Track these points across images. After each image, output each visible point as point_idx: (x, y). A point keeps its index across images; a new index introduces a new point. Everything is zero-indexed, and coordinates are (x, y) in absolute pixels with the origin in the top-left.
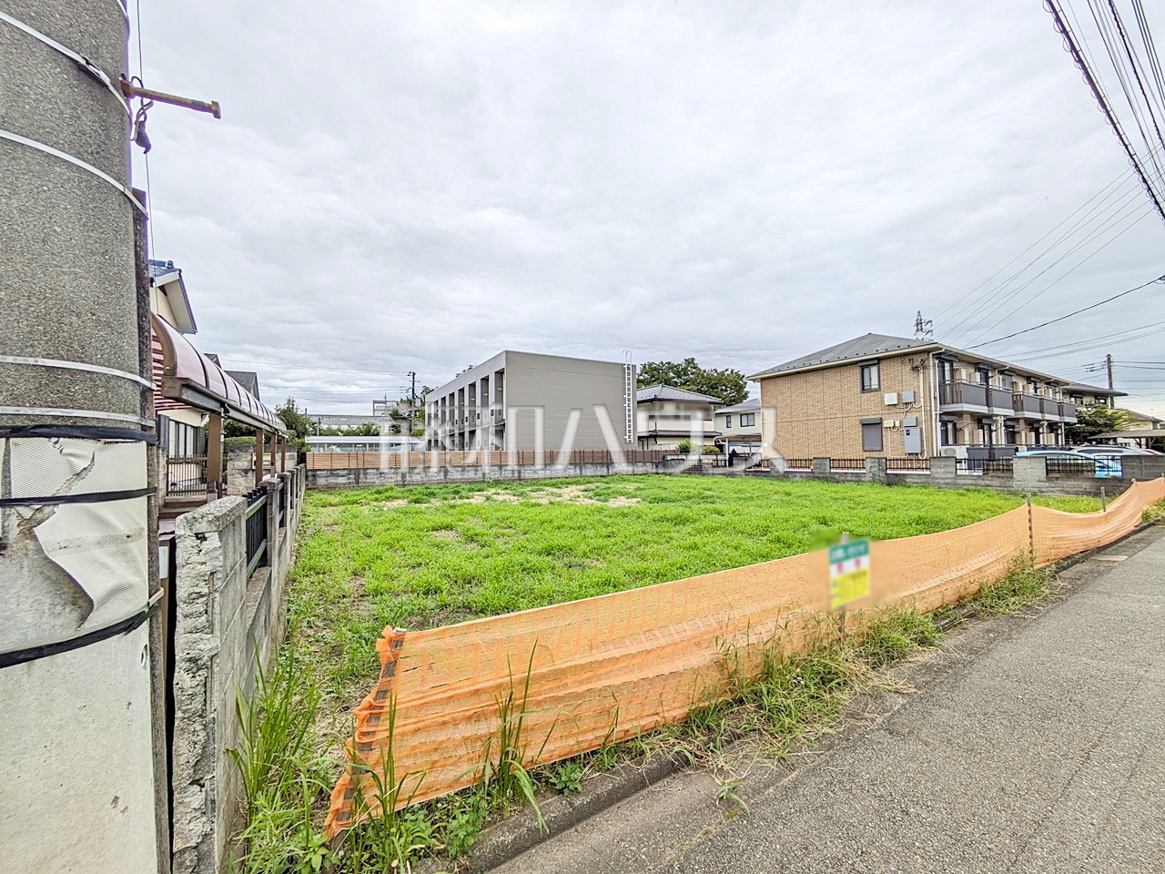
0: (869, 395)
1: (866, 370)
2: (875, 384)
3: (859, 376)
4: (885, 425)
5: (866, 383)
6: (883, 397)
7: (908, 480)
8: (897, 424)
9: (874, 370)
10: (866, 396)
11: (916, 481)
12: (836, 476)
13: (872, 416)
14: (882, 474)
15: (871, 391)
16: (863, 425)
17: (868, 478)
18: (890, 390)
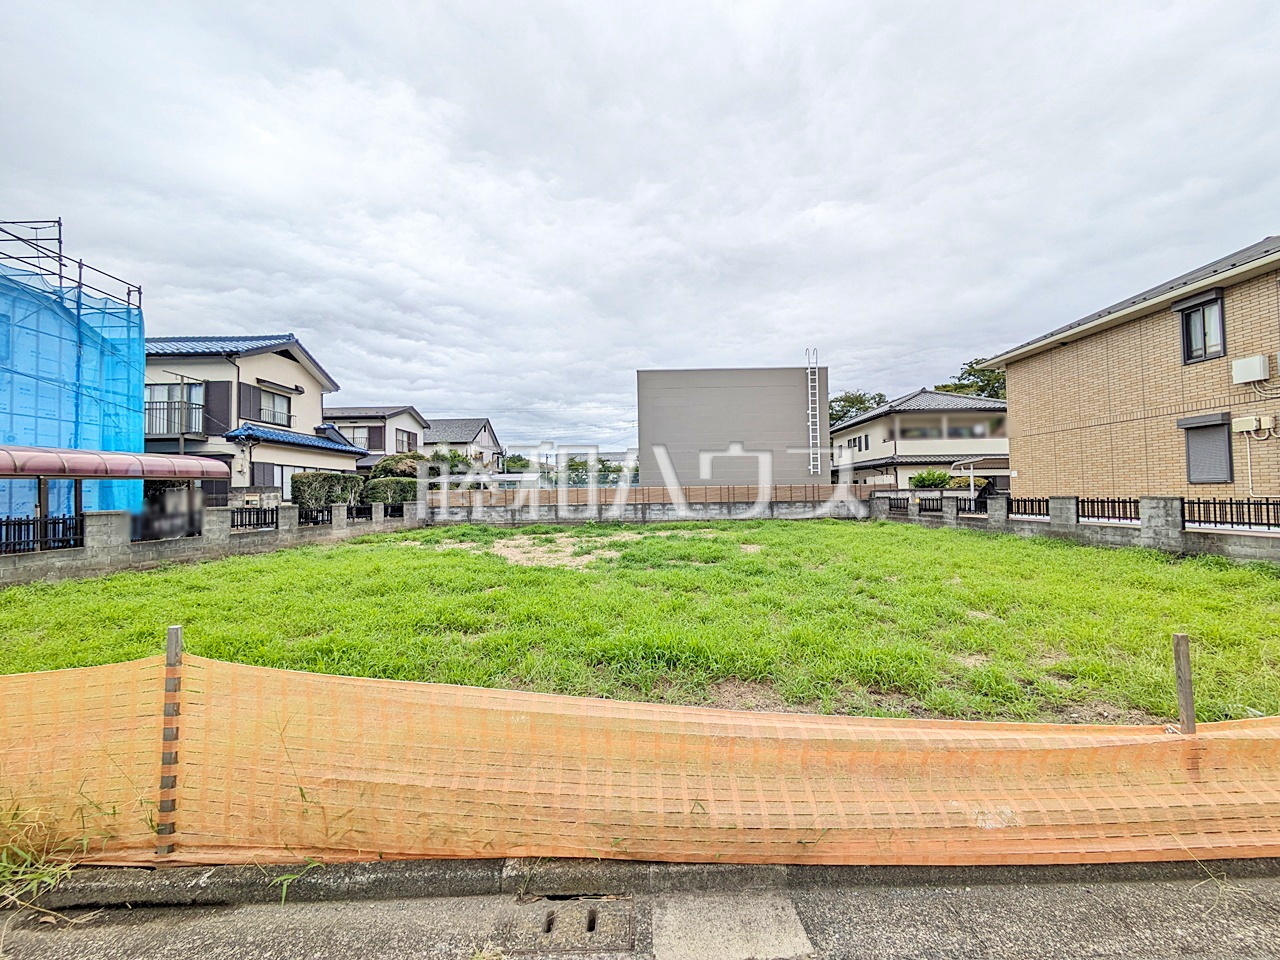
0: (1200, 367)
1: (1196, 319)
2: (1214, 342)
3: (1178, 331)
4: (1235, 428)
5: (1197, 343)
6: (1229, 369)
7: (1229, 549)
8: (1267, 423)
9: (1213, 313)
10: (1193, 370)
11: (1249, 551)
12: (1087, 533)
13: (1210, 412)
14: (1174, 533)
15: (1206, 358)
16: (1187, 429)
17: (1144, 539)
18: (1247, 351)
